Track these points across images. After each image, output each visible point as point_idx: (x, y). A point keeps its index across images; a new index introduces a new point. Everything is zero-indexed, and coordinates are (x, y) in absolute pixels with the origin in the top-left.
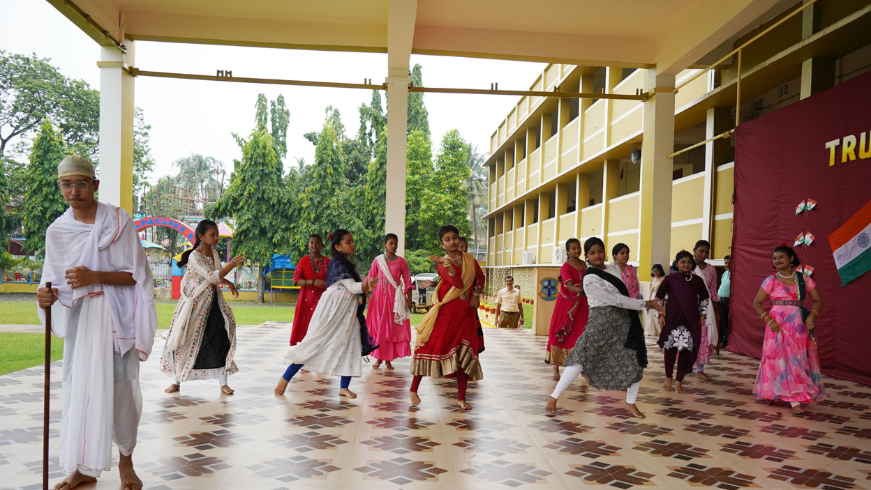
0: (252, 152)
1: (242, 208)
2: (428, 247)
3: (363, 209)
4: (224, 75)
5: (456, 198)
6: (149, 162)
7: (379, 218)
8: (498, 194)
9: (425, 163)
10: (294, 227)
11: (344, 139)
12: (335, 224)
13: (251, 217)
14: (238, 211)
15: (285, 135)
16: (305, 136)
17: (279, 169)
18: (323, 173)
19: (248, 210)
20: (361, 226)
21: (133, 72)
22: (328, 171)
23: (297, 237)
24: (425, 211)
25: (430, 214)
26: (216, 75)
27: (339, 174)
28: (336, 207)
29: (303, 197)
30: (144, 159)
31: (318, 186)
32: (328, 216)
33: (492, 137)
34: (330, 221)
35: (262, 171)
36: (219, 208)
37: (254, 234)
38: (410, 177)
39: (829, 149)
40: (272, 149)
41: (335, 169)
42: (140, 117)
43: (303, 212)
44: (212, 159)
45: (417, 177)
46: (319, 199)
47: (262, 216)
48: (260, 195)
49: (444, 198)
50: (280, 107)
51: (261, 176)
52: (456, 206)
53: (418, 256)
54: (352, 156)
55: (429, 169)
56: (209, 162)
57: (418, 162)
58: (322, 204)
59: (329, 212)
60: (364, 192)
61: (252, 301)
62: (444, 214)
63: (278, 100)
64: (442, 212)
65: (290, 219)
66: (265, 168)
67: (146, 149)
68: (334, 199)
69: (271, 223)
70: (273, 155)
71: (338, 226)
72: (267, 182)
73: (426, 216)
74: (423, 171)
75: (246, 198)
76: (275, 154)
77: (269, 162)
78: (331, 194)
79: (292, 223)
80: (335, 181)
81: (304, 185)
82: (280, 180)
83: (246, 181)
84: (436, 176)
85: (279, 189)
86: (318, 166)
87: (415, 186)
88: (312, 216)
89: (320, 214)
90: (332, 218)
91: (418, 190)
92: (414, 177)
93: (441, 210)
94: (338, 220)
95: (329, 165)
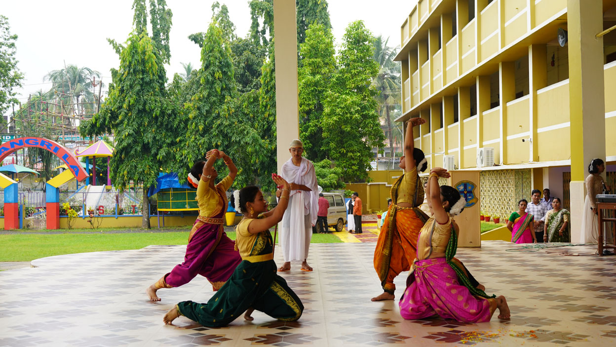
0: (131, 59)
1: (122, 122)
2: (334, 156)
3: (258, 117)
5: (363, 99)
6: (17, 77)
8: (412, 92)
9: (327, 61)
10: (181, 141)
11: (235, 39)
12: (226, 135)
13: (131, 132)
14: (117, 126)
15: (167, 38)
16: (190, 37)
17: (162, 76)
18: (210, 78)
19: (128, 124)
20: (256, 135)
22: (217, 75)
23: (185, 152)
24: (329, 115)
25: (335, 118)
27: (229, 79)
28: (227, 115)
29: (190, 106)
30: (12, 73)
31: (205, 93)
32: (217, 128)
33: (403, 27)
34: (221, 132)
35: (142, 79)
36: (96, 123)
37: (136, 151)
38: (310, 77)
40: (153, 54)
41: (224, 73)
42: (6, 26)
43: (189, 123)
44: (88, 70)
45: (318, 77)
46: (207, 108)
47: (144, 130)
48: (141, 107)
49: (350, 99)
50: (161, 7)
51: (142, 85)
52: (364, 108)
53: (323, 167)
54: (243, 57)
55: (332, 67)
56: (83, 72)
57: (319, 60)
58: (211, 113)
59: (219, 122)
60: (258, 97)
61: (137, 227)
62: (351, 117)
64: (348, 115)
65: (175, 132)
66: (145, 76)
67: (12, 62)
68: (225, 107)
69: (154, 138)
70: (154, 61)
71: (231, 138)
72: (148, 91)
73: (331, 121)
74: (325, 70)
75: (126, 111)
76: (156, 60)
77: (149, 69)
78: (220, 101)
79: (178, 136)
80: (224, 86)
81: (191, 93)
82: (163, 89)
83: (125, 91)
84: (340, 75)
85: (162, 99)
86: (205, 70)
87: (316, 88)
88: (201, 128)
89: (210, 125)
90: (222, 128)
91: (320, 92)
92: (314, 78)
93: (347, 113)
94: (229, 131)
95: (216, 69)
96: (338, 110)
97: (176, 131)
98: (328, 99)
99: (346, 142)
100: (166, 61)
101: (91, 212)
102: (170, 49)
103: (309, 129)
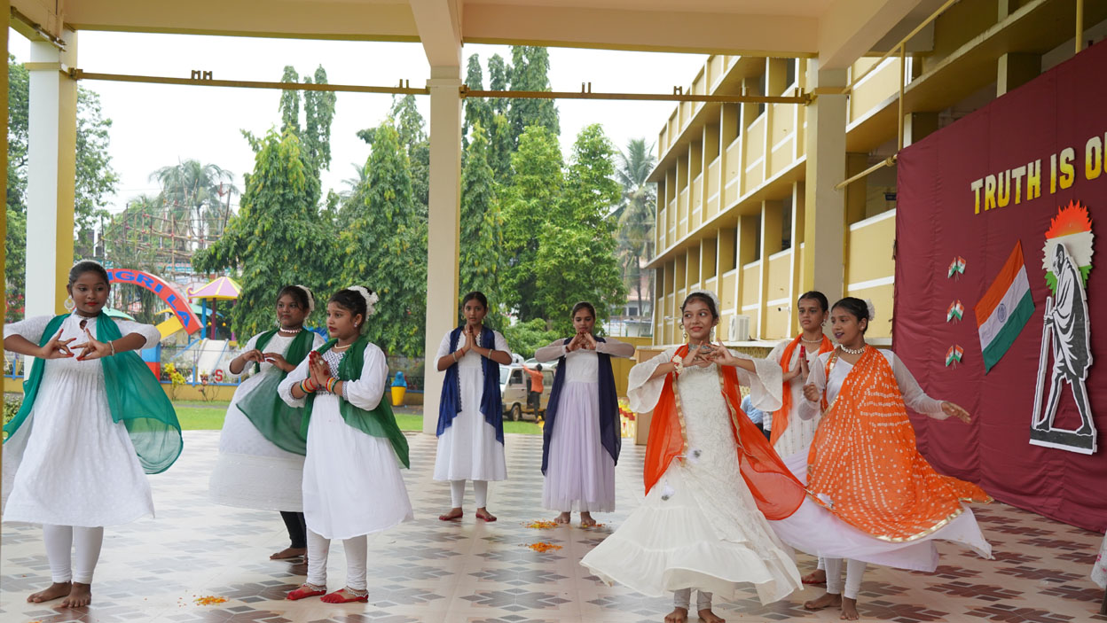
0: (267, 166)
1: (252, 254)
2: (551, 314)
4: (202, 77)
5: (597, 235)
6: (109, 179)
7: (467, 269)
8: (668, 228)
9: (548, 178)
10: (333, 285)
11: (423, 139)
12: (397, 279)
13: (265, 268)
14: (245, 258)
15: (327, 133)
16: (358, 134)
17: (311, 192)
18: (378, 199)
19: (260, 258)
21: (75, 75)
22: (387, 195)
24: (546, 257)
25: (553, 261)
26: (190, 77)
27: (405, 200)
28: (399, 252)
29: (348, 237)
30: (102, 174)
31: (370, 219)
32: (385, 268)
33: (662, 134)
34: (389, 274)
35: (283, 195)
36: (216, 254)
37: (270, 295)
38: (523, 202)
39: (974, 191)
40: (299, 161)
41: (399, 192)
42: (95, 106)
43: (347, 259)
44: (216, 167)
45: (534, 201)
46: (372, 240)
47: (283, 267)
48: (279, 235)
49: (576, 235)
51: (282, 204)
52: (596, 249)
53: (534, 329)
55: (556, 189)
56: (210, 172)
57: (535, 178)
58: (377, 248)
59: (387, 260)
62: (577, 261)
63: (316, 76)
64: (573, 258)
65: (326, 272)
66: (287, 191)
67: (103, 157)
68: (396, 239)
70: (300, 171)
71: (402, 283)
72: (291, 213)
73: (547, 265)
74: (544, 192)
75: (258, 239)
76: (304, 169)
77: (294, 181)
78: (391, 231)
79: (330, 278)
80: (398, 211)
81: (355, 214)
82: (311, 210)
83: (258, 211)
84: (565, 201)
85: (310, 224)
86: (372, 187)
87: (530, 217)
88: (362, 267)
89: (374, 264)
90: (392, 269)
91: (537, 223)
92: (529, 203)
93: (570, 255)
94: (401, 273)
95: (387, 187)
96: (558, 251)
97: (327, 270)
98: (546, 234)
99: (569, 295)
100: (324, 166)
101: (204, 378)
102: (331, 148)
103: (518, 275)
